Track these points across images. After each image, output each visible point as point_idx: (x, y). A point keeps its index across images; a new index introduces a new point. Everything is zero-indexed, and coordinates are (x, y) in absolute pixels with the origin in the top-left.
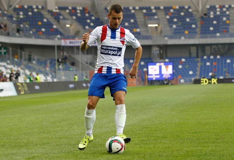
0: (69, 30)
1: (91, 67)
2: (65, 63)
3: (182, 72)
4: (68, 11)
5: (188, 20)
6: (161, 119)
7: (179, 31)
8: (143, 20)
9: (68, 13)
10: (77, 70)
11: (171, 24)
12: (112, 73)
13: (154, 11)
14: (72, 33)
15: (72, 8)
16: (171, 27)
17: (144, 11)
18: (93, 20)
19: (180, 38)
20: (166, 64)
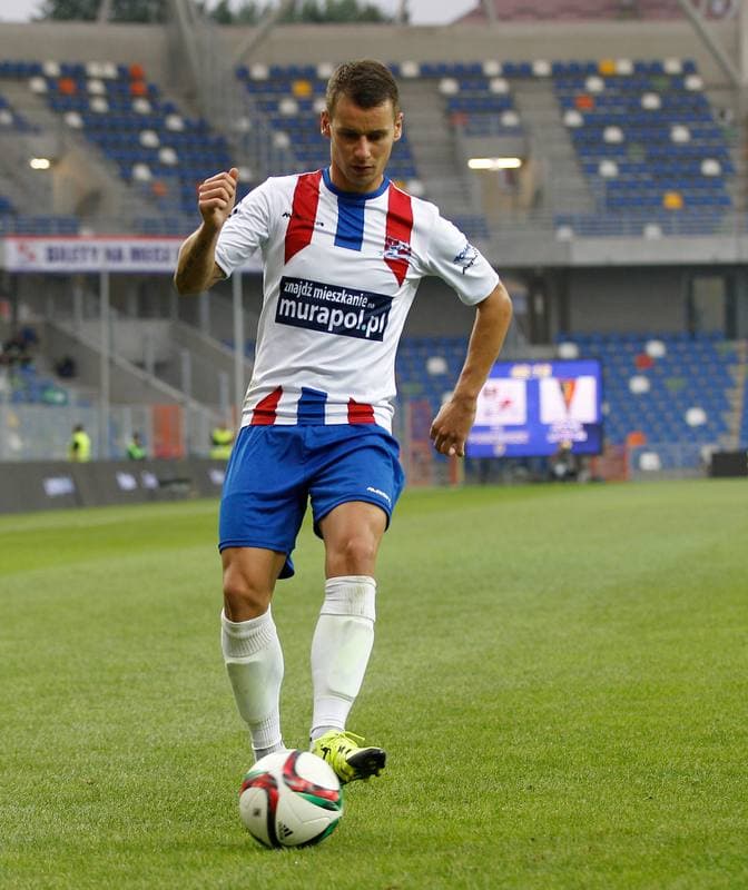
0: (48, 188)
1: (159, 384)
2: (26, 361)
3: (651, 416)
4: (38, 85)
5: (680, 134)
6: (535, 667)
7: (634, 194)
8: (439, 133)
9: (39, 95)
10: (84, 403)
11: (589, 154)
12: (328, 421)
13: (499, 86)
14: (61, 202)
15: (64, 68)
16: (593, 170)
17: (449, 86)
18: (173, 133)
19: (638, 231)
20: (566, 373)
